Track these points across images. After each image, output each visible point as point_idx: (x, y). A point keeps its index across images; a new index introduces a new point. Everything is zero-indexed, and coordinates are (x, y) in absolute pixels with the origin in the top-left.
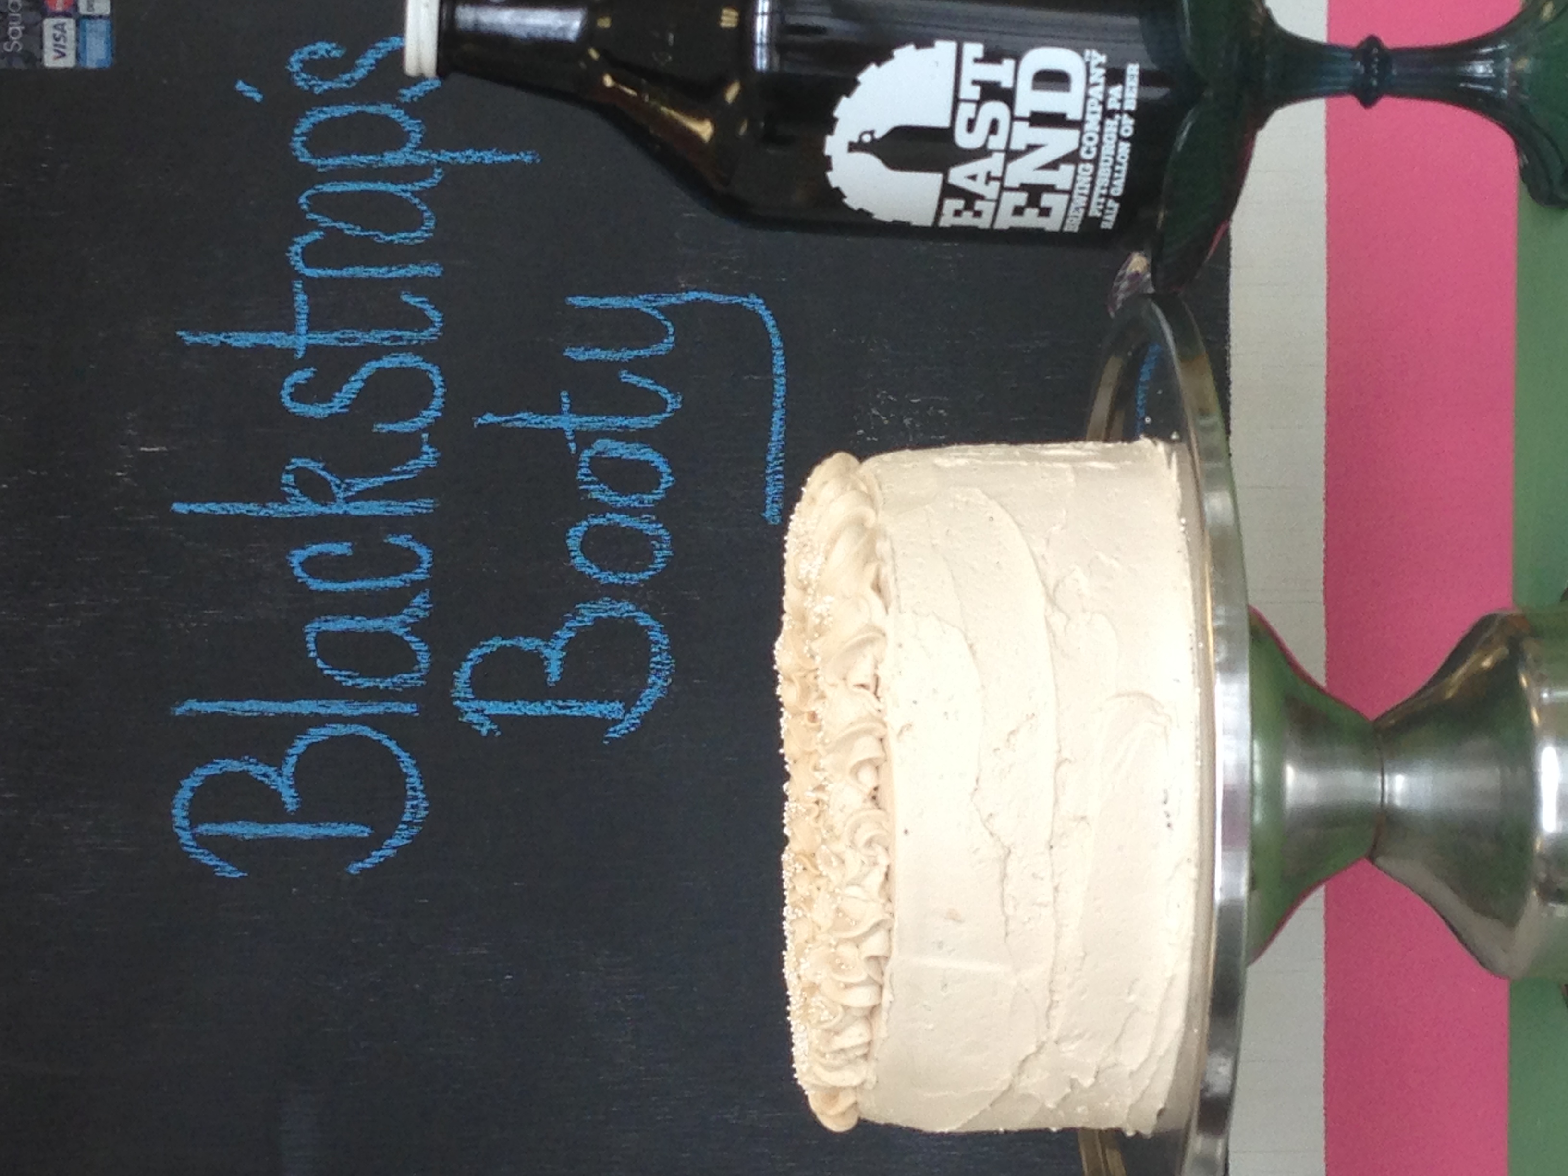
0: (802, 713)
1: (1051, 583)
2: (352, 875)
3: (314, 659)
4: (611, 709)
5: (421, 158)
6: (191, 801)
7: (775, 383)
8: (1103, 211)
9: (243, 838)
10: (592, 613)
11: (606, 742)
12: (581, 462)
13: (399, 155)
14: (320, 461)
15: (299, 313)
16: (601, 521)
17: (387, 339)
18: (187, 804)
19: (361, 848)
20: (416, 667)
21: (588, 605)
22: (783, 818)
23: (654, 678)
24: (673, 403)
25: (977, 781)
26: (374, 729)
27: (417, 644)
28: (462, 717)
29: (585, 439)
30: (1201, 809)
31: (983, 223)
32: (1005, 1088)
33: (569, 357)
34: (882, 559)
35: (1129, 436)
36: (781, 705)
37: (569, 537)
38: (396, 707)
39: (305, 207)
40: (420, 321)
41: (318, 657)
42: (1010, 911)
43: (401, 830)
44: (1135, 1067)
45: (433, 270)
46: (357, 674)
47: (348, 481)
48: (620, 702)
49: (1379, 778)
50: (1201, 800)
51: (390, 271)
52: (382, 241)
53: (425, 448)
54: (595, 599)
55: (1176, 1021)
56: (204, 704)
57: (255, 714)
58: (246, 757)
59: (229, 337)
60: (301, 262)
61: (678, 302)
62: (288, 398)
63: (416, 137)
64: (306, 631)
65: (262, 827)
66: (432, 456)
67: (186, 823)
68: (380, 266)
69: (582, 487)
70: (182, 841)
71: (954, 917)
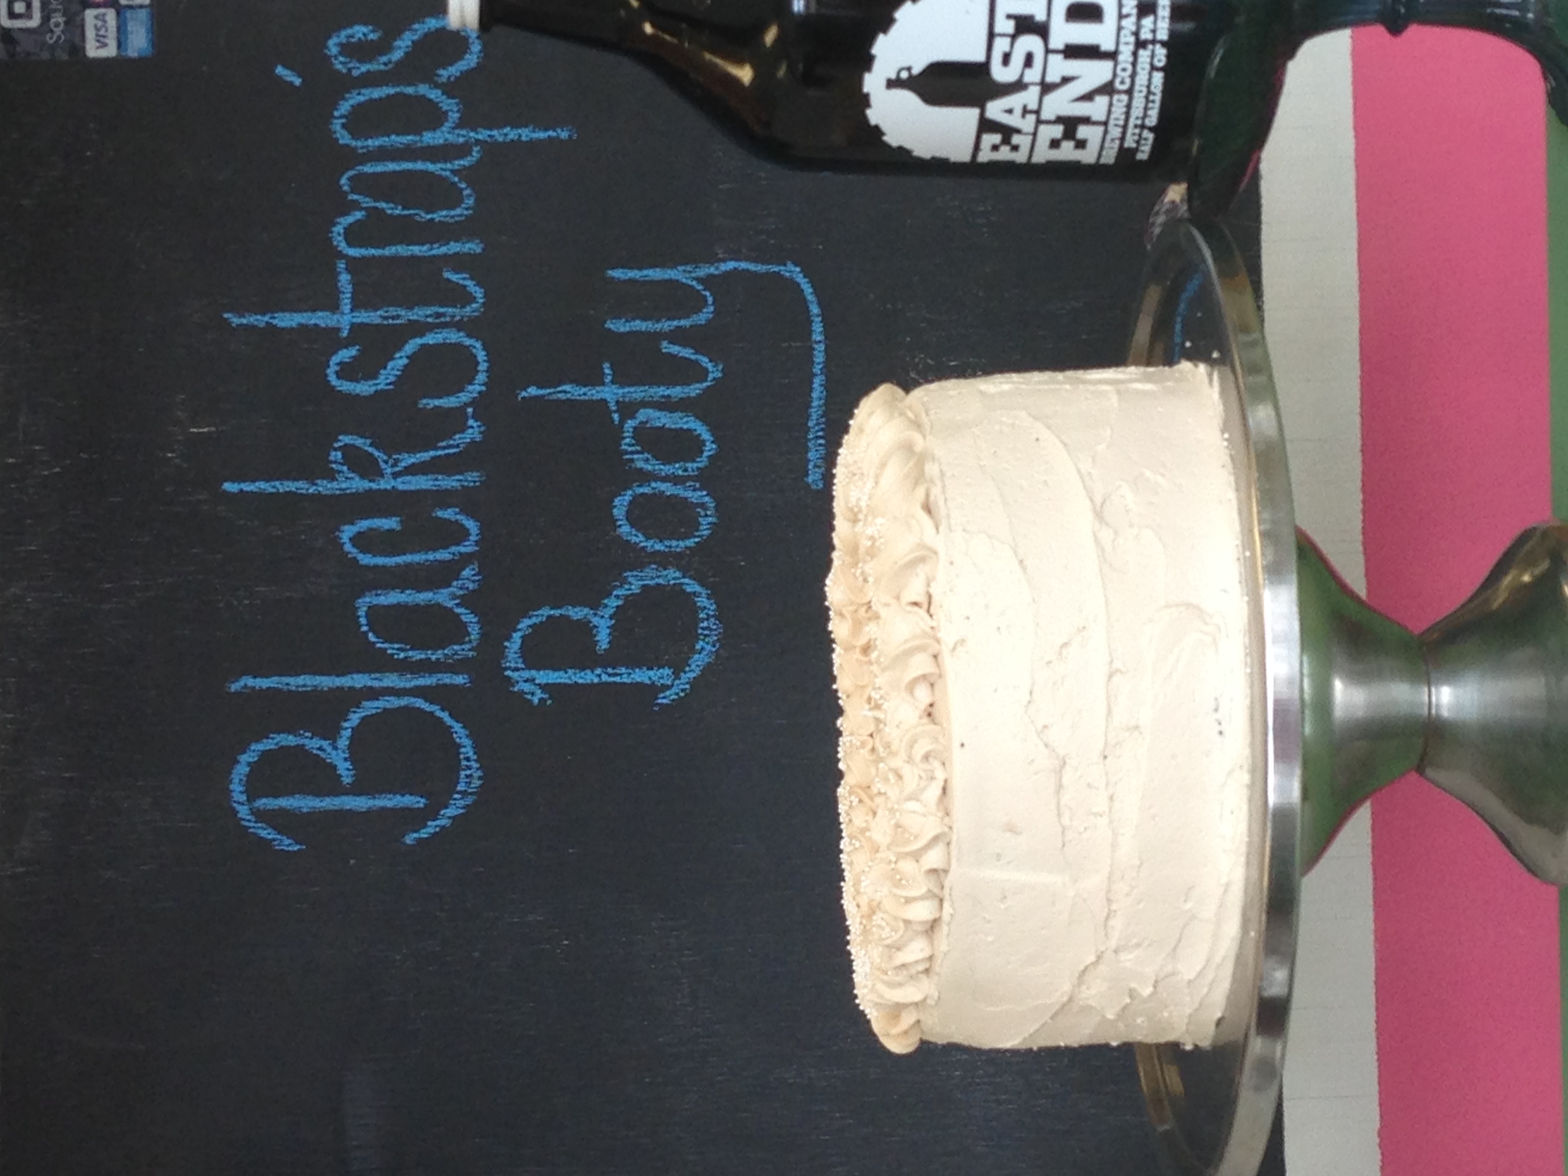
0: (855, 647)
1: (1098, 500)
2: (408, 845)
3: (366, 633)
4: (660, 675)
5: (459, 137)
6: (248, 776)
7: (814, 349)
8: (1138, 142)
9: (300, 811)
10: (639, 580)
11: (656, 709)
12: (623, 432)
13: (438, 134)
14: (366, 438)
15: (344, 293)
16: (646, 490)
17: (430, 316)
18: (245, 779)
19: (417, 818)
20: (467, 639)
21: (635, 573)
22: (837, 752)
23: (701, 643)
24: (714, 372)
25: (1031, 693)
26: (426, 700)
27: (467, 616)
28: (513, 686)
29: (628, 409)
30: (1252, 718)
31: (1020, 157)
32: (1065, 999)
33: (610, 329)
34: (932, 481)
35: (1170, 361)
36: (833, 641)
37: (615, 506)
38: (447, 679)
39: (346, 188)
40: (463, 297)
41: (371, 630)
42: (1066, 821)
43: (455, 799)
44: (1192, 977)
45: (473, 247)
46: (408, 647)
47: (395, 457)
48: (670, 668)
49: (1426, 689)
50: (1252, 707)
51: (431, 249)
52: (423, 220)
53: (471, 422)
54: (641, 566)
55: (1232, 927)
56: (258, 680)
57: (309, 689)
58: (302, 732)
59: (274, 318)
60: (344, 241)
61: (716, 273)
62: (335, 376)
63: (454, 116)
64: (357, 605)
65: (318, 800)
66: (477, 430)
67: (244, 798)
68: (423, 244)
69: (628, 457)
70: (239, 815)
71: (1011, 829)
